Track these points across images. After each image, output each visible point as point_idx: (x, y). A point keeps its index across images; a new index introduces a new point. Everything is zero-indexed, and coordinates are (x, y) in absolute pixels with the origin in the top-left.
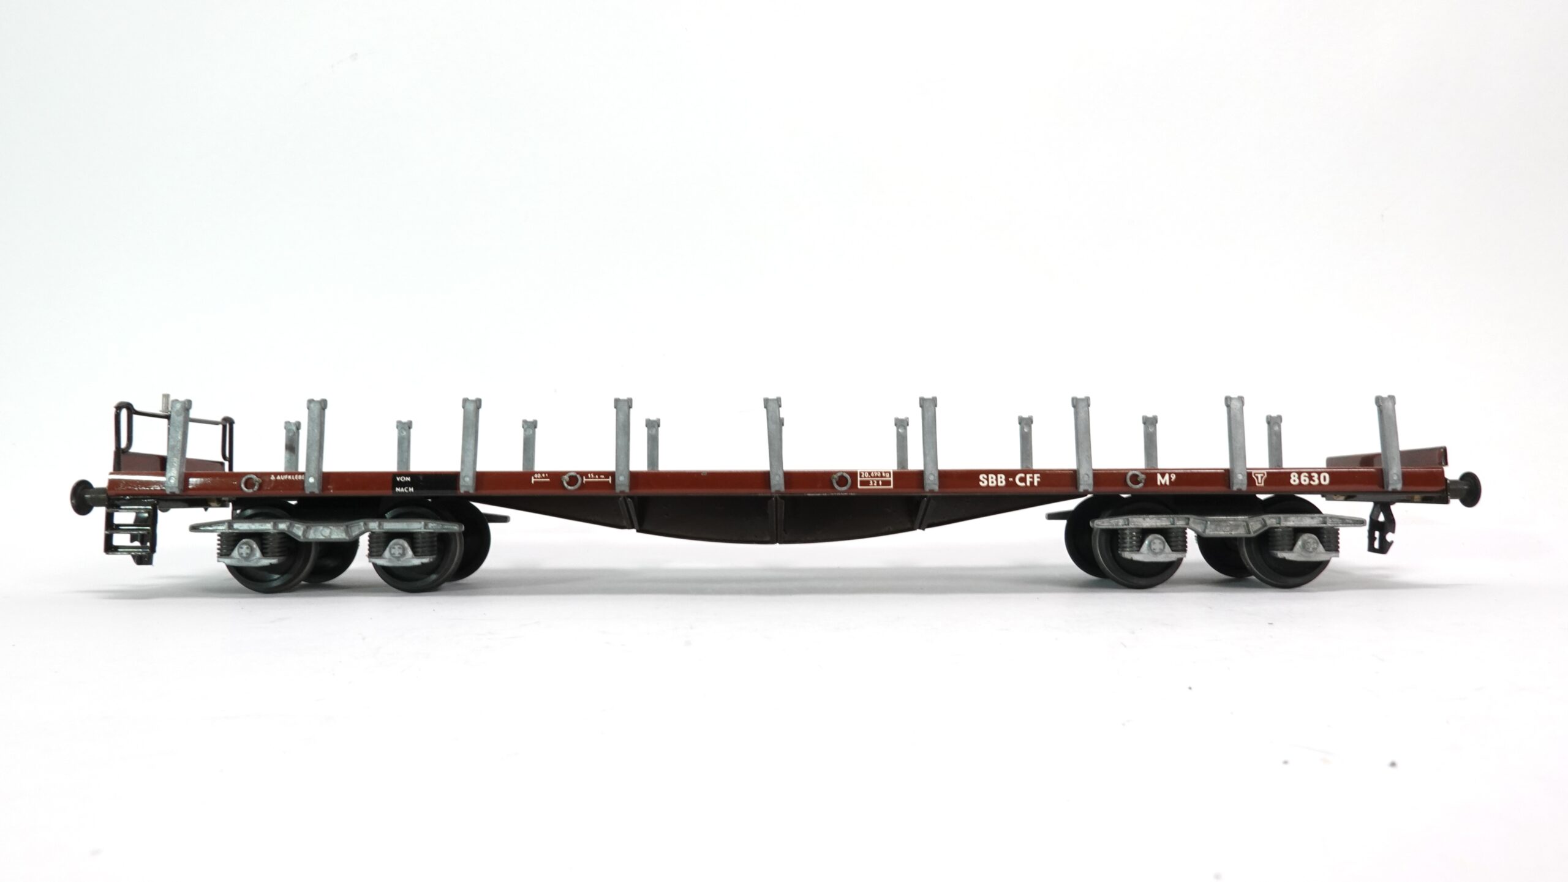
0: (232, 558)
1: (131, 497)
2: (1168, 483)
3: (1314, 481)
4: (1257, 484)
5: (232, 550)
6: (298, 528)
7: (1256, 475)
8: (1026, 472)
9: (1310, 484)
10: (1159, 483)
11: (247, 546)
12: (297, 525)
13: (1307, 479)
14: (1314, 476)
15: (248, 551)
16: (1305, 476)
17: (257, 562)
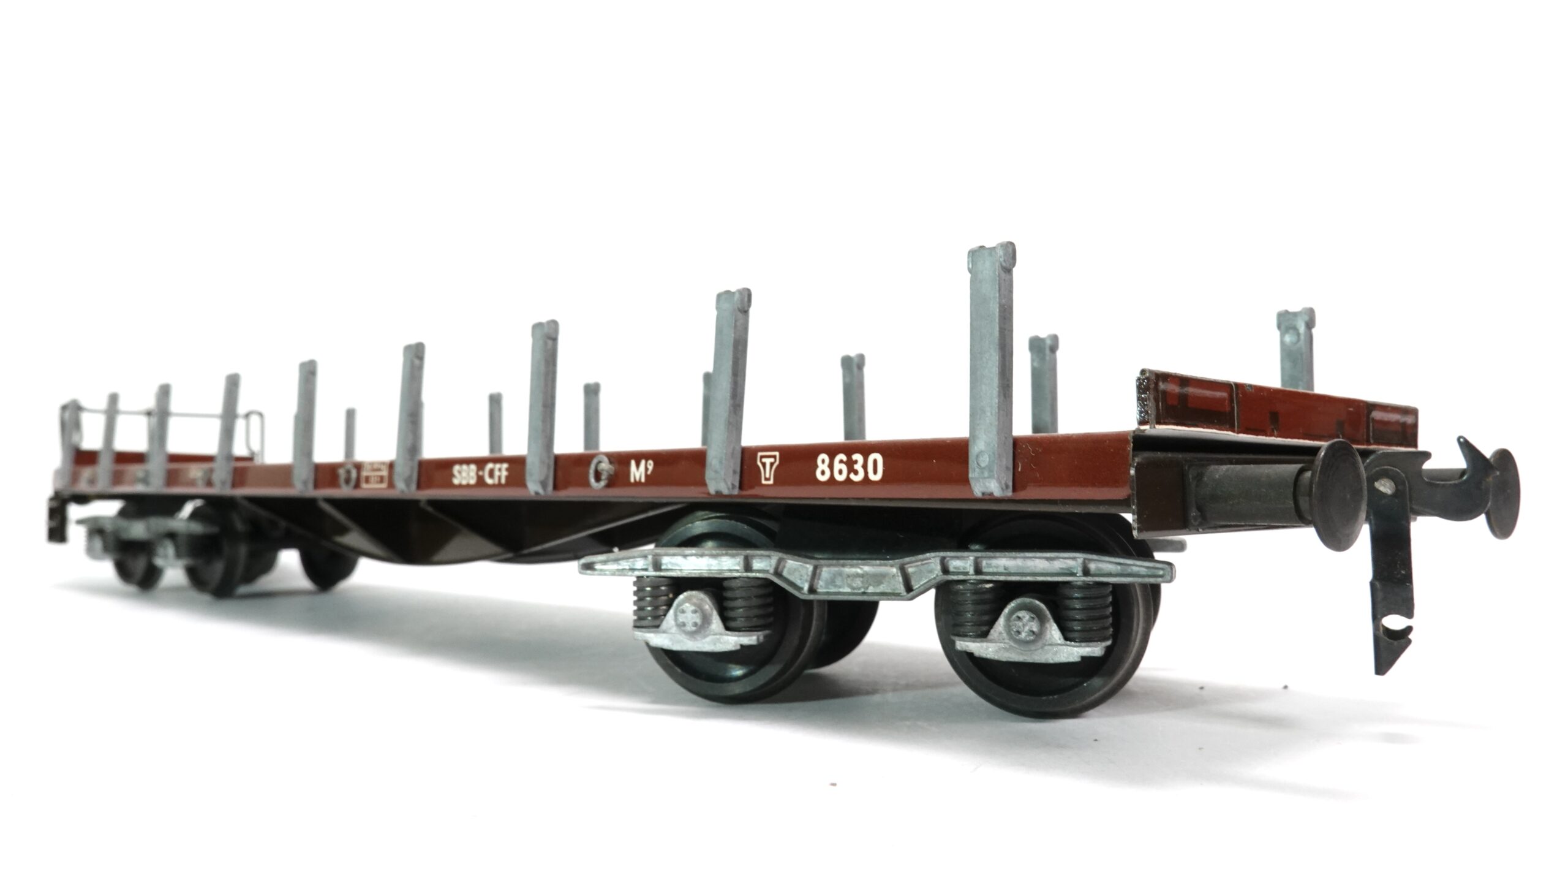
2: (643, 480)
3: (856, 473)
4: (764, 482)
7: (764, 460)
8: (496, 461)
9: (848, 480)
10: (632, 480)
13: (844, 468)
14: (856, 462)
16: (841, 461)
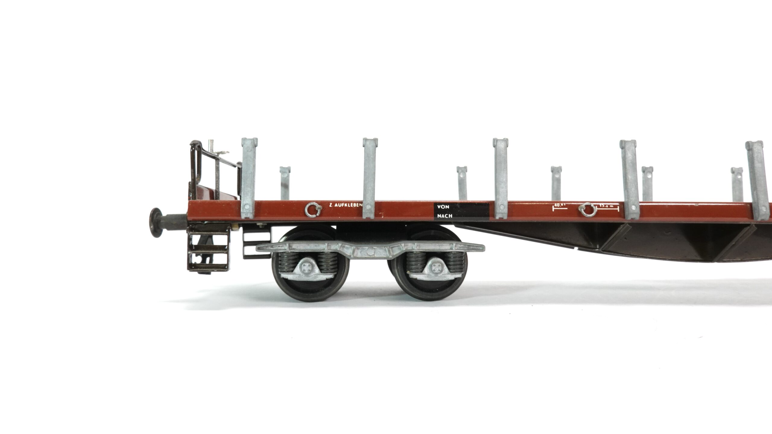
0: (295, 274)
1: (209, 222)
5: (294, 267)
6: (347, 248)
11: (309, 264)
12: (346, 246)
15: (310, 268)
17: (315, 277)
